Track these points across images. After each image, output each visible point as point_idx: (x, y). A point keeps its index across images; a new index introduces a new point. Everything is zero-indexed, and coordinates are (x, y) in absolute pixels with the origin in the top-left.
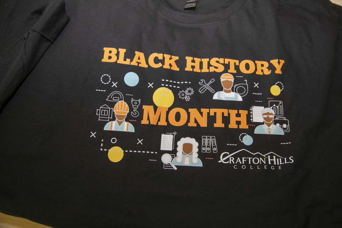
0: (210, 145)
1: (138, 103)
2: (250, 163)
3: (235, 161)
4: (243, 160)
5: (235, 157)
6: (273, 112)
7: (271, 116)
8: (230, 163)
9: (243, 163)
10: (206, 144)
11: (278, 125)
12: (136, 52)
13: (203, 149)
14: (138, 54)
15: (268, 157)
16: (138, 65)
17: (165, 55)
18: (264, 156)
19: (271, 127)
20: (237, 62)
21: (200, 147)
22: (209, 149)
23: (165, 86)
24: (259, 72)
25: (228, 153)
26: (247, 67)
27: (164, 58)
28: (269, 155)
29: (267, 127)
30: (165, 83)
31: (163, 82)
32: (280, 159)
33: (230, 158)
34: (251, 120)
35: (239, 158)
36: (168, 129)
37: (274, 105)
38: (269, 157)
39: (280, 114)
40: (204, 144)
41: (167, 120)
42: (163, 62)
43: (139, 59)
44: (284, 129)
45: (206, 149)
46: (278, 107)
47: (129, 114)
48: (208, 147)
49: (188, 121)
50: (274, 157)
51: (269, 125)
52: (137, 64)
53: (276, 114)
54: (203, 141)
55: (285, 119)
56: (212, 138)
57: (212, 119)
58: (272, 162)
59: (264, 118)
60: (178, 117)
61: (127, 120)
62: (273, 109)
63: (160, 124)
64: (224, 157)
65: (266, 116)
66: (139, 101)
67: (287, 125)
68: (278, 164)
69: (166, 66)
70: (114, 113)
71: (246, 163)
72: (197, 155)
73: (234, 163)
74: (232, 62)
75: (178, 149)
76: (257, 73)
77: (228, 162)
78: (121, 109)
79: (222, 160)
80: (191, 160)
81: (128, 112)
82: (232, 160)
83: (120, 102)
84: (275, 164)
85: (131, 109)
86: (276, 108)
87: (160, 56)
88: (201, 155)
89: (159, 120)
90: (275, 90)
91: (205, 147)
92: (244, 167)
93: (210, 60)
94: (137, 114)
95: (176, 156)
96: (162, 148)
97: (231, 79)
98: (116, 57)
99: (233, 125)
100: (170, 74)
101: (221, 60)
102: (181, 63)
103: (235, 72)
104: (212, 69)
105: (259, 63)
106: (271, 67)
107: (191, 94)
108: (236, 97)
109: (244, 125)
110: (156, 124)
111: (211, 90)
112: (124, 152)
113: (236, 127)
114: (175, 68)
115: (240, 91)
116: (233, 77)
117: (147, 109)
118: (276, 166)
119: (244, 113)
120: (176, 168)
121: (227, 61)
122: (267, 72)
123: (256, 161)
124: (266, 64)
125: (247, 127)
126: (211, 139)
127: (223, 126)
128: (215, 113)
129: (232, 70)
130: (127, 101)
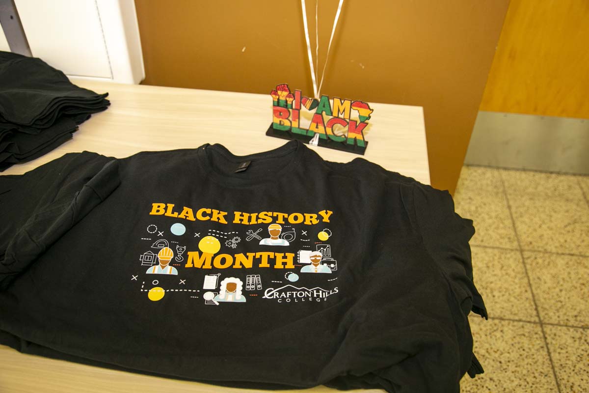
0: (255, 283)
1: (183, 249)
2: (295, 296)
3: (279, 295)
4: (288, 295)
5: (280, 292)
6: (321, 254)
7: (318, 258)
8: (275, 297)
9: (288, 297)
10: (251, 283)
11: (325, 265)
12: (184, 208)
13: (248, 287)
14: (186, 209)
15: (313, 292)
16: (186, 218)
17: (213, 210)
18: (310, 290)
19: (318, 267)
20: (286, 216)
21: (244, 286)
22: (253, 287)
23: (211, 235)
24: (307, 222)
25: (273, 289)
26: (296, 218)
27: (212, 212)
28: (315, 290)
29: (314, 267)
30: (212, 232)
31: (210, 232)
32: (327, 293)
33: (275, 293)
34: (298, 261)
35: (283, 293)
36: (212, 271)
37: (322, 248)
38: (315, 291)
39: (327, 255)
40: (248, 283)
41: (212, 264)
42: (211, 215)
43: (187, 213)
44: (331, 268)
45: (250, 287)
46: (325, 250)
47: (173, 260)
48: (252, 285)
49: (234, 263)
50: (321, 292)
51: (316, 265)
52: (184, 217)
53: (324, 256)
54: (247, 280)
55: (332, 260)
56: (257, 276)
57: (257, 261)
58: (318, 296)
59: (311, 260)
60: (223, 261)
61: (170, 265)
62: (320, 252)
63: (204, 267)
64: (268, 293)
65: (313, 258)
66: (185, 247)
67: (335, 264)
68: (324, 297)
69: (214, 219)
70: (158, 258)
71: (291, 297)
72: (241, 293)
73: (278, 297)
74: (281, 216)
75: (221, 288)
76: (305, 223)
77: (272, 297)
78: (166, 255)
79: (266, 296)
80: (234, 297)
81: (173, 257)
82: (277, 295)
83: (165, 248)
84: (321, 296)
85: (176, 254)
86: (324, 250)
87: (208, 211)
88: (245, 292)
89: (204, 264)
90: (323, 236)
91: (249, 285)
92: (288, 301)
93: (258, 214)
94: (182, 259)
95: (219, 294)
96: (205, 288)
97: (280, 229)
98: (164, 211)
99: (279, 265)
100: (217, 225)
101: (270, 214)
102: (230, 217)
103: (284, 223)
104: (260, 221)
105: (308, 216)
106: (320, 218)
107: (237, 242)
108: (284, 242)
109: (290, 265)
110: (200, 267)
111: (258, 237)
112: (165, 292)
113: (282, 267)
114: (223, 221)
115: (287, 238)
116: (281, 227)
117: (192, 255)
118: (322, 299)
119: (290, 256)
120: (218, 304)
121: (275, 214)
122: (315, 222)
123: (301, 294)
124: (315, 216)
125: (293, 267)
126: (255, 278)
127: (268, 266)
128: (261, 256)
129: (280, 221)
130: (173, 247)
